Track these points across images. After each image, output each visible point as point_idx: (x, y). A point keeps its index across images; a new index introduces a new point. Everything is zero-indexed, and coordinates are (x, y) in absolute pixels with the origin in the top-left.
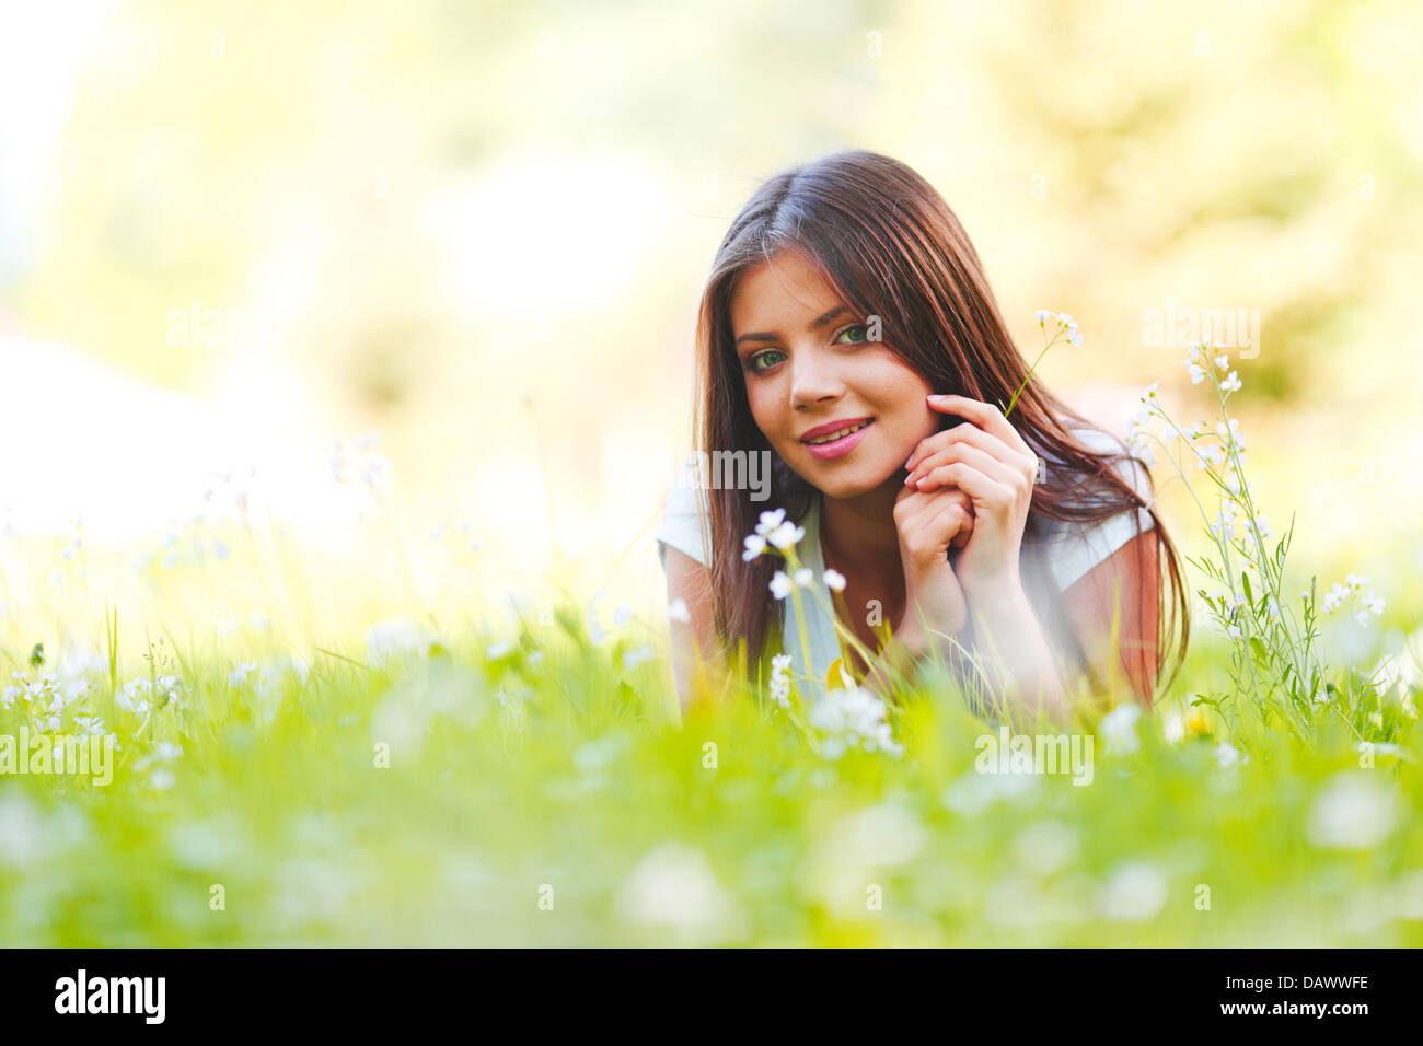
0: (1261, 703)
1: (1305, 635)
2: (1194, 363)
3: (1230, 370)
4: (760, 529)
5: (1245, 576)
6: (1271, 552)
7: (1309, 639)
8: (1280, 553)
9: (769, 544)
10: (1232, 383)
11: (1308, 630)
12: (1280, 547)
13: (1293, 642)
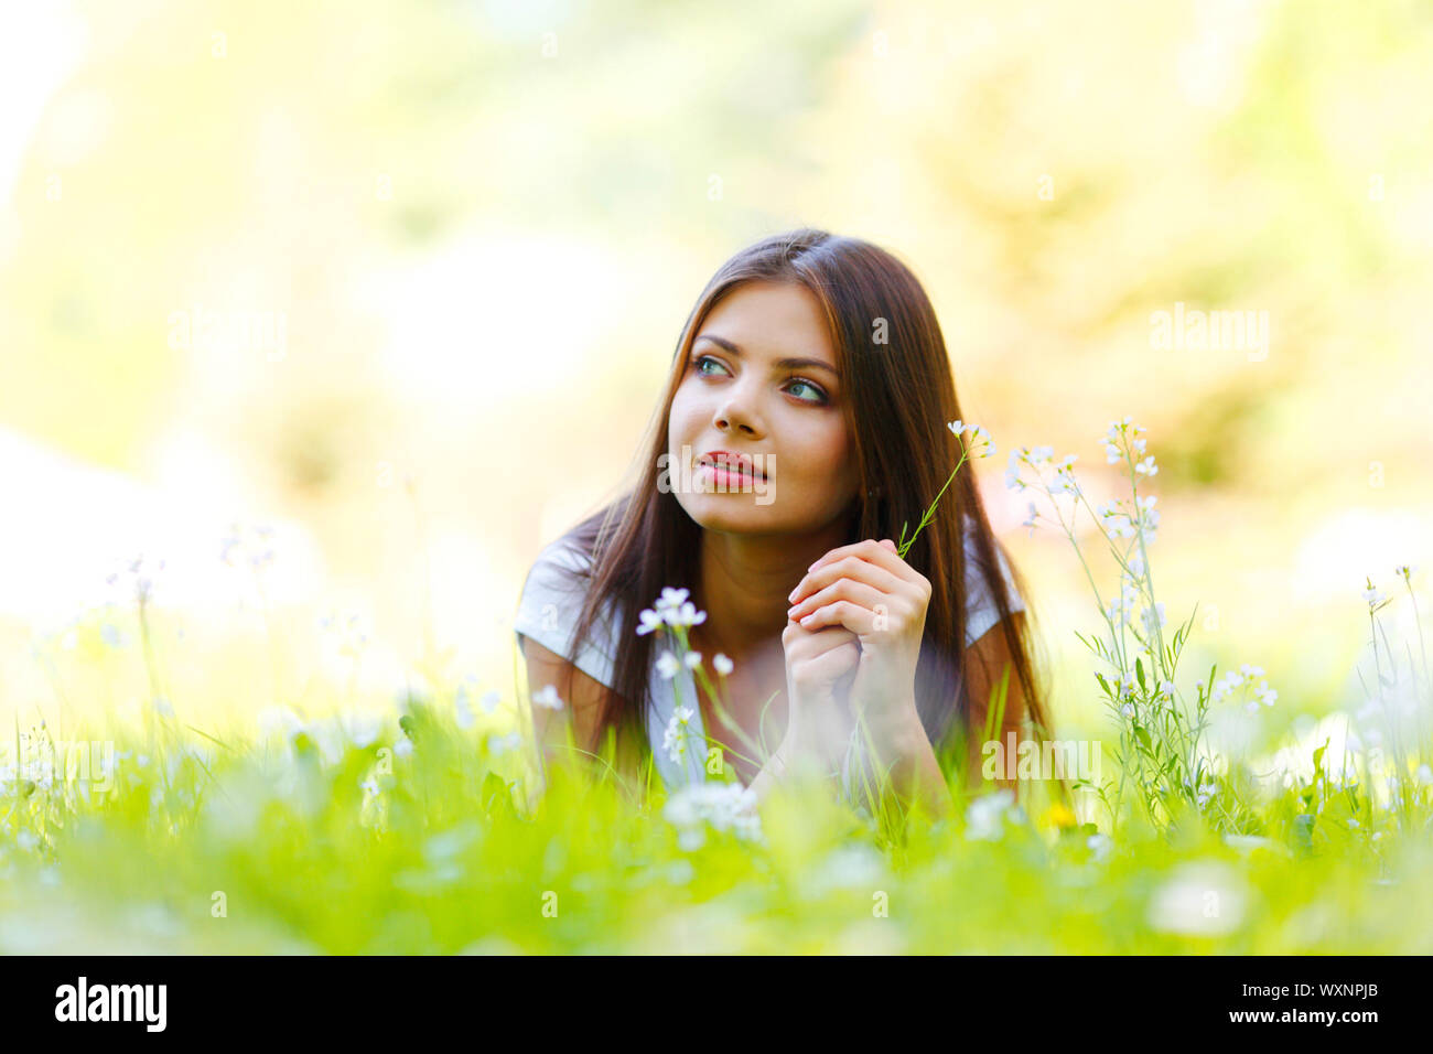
0: (1146, 787)
1: (1197, 725)
2: (1110, 443)
3: (1148, 454)
4: (660, 604)
5: (1138, 662)
6: (1168, 640)
7: (1199, 730)
8: (1178, 640)
9: (664, 622)
10: (1148, 468)
11: (1200, 718)
12: (1178, 635)
13: (1184, 732)
